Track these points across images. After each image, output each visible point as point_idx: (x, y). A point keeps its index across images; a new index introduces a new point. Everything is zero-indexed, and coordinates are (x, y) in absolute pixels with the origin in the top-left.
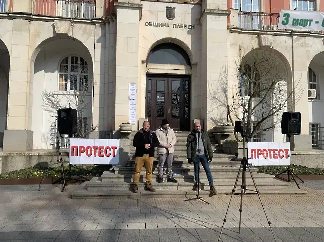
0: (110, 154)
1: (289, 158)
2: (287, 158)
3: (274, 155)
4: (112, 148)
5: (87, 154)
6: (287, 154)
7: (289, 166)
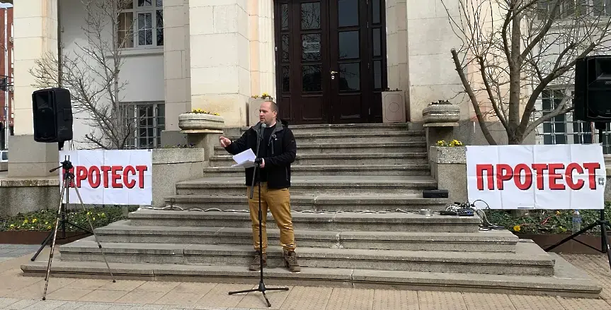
0: (134, 182)
1: (601, 189)
2: (593, 187)
3: (552, 181)
4: (138, 168)
5: (91, 181)
6: (592, 178)
7: (602, 211)
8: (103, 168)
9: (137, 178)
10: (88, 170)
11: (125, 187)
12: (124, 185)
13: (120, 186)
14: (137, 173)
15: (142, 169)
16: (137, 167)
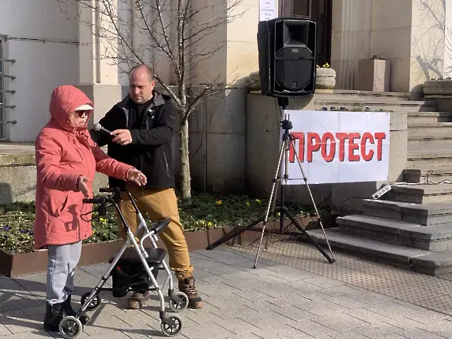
8: (338, 135)
9: (374, 147)
10: (321, 138)
11: (362, 160)
12: (361, 157)
13: (357, 159)
14: (376, 141)
15: (381, 136)
16: (376, 134)
